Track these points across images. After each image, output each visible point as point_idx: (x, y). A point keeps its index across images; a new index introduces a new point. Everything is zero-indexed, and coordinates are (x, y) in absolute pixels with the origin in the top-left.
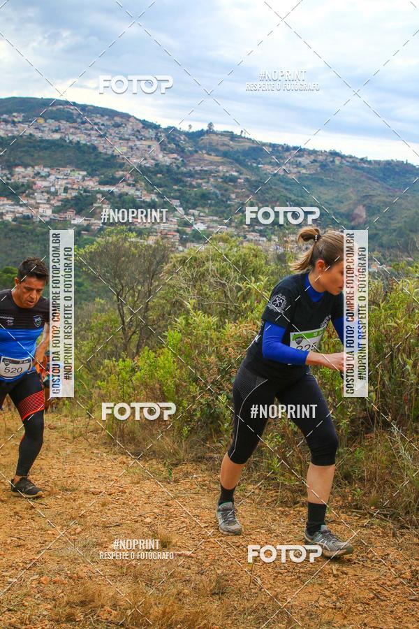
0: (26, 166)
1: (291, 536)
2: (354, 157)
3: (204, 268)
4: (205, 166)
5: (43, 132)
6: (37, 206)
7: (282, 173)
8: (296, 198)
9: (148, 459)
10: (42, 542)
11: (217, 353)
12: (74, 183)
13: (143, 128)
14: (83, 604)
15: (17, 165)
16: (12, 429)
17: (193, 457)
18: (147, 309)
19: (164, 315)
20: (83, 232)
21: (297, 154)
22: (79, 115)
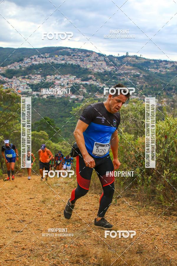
0: (51, 75)
1: (169, 229)
3: (127, 114)
4: (126, 71)
5: (57, 60)
7: (158, 72)
8: (165, 82)
11: (134, 150)
12: (71, 81)
13: (99, 56)
14: (83, 256)
15: (48, 75)
16: (50, 184)
17: (125, 195)
20: (75, 101)
21: (165, 63)
22: (72, 53)
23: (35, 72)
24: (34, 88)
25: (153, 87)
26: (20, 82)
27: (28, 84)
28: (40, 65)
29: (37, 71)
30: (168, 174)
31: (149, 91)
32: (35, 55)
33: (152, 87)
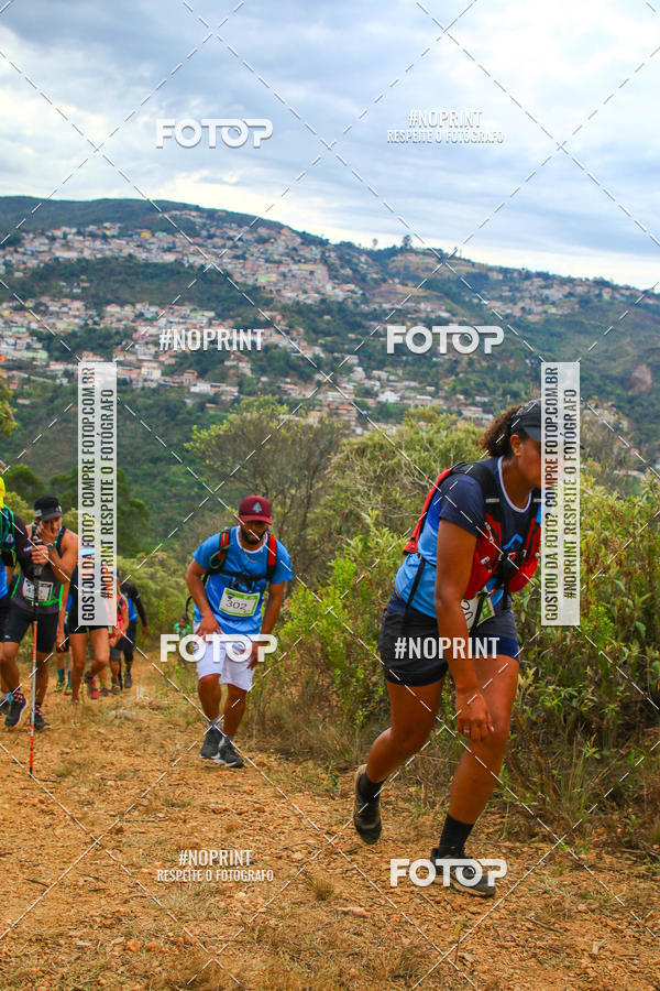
0: (122, 304)
2: (633, 289)
3: (395, 460)
4: (398, 302)
5: (149, 251)
6: (138, 365)
7: (517, 313)
9: (301, 760)
10: (132, 885)
13: (302, 244)
14: (191, 984)
15: (109, 303)
18: (304, 526)
19: (330, 534)
20: (208, 405)
21: (543, 283)
22: (205, 225)
23: (64, 290)
24: (57, 349)
25: (496, 366)
26: (6, 323)
27: (33, 333)
28: (84, 264)
29: (72, 287)
30: (530, 685)
31: (480, 380)
32: (66, 226)
33: (492, 369)
